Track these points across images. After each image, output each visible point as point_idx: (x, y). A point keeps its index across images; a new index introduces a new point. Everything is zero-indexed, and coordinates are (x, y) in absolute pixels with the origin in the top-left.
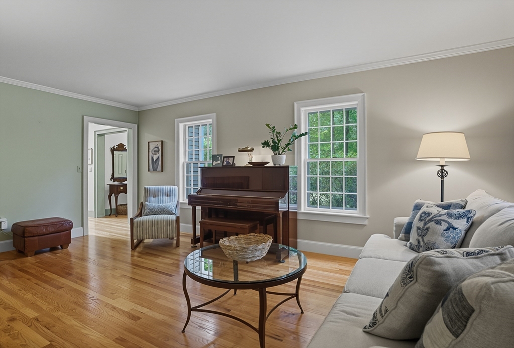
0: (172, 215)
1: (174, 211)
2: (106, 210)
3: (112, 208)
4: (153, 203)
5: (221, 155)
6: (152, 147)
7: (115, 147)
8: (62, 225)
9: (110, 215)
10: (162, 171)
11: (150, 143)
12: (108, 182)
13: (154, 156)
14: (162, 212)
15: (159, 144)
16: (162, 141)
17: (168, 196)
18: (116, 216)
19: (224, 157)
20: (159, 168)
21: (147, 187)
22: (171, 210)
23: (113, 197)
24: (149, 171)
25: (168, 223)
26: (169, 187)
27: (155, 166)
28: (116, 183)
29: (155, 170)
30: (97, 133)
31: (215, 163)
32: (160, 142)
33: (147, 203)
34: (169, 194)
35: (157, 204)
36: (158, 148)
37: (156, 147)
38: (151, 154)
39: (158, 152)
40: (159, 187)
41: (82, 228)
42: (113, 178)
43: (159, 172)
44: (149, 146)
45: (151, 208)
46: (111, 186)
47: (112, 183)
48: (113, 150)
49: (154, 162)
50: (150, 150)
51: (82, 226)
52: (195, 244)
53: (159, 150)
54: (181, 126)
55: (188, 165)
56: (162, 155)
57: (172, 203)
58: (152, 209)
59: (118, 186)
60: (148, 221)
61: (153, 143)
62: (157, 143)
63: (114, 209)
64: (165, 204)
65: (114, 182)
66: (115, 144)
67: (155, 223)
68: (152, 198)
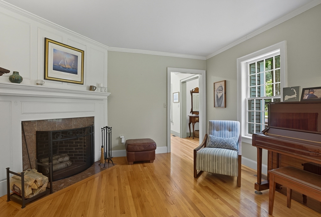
0: (233, 151)
1: (236, 147)
2: (187, 133)
3: (191, 132)
4: (216, 136)
5: (297, 88)
6: (216, 87)
7: (193, 90)
8: (149, 146)
9: (190, 137)
10: (225, 107)
11: (215, 84)
12: (189, 114)
13: (219, 94)
14: (224, 147)
15: (223, 83)
16: (225, 81)
17: (230, 131)
18: (193, 139)
19: (304, 90)
20: (223, 104)
21: (211, 121)
22: (233, 145)
23: (191, 125)
24: (214, 107)
25: (229, 160)
26: (231, 121)
27: (220, 103)
28: (194, 115)
29: (219, 106)
30: (182, 81)
31: (287, 98)
32: (224, 82)
33: (210, 135)
34: (231, 129)
35: (219, 138)
36: (221, 87)
37: (220, 87)
38: (216, 93)
39: (222, 91)
40: (222, 121)
41: (166, 147)
42: (192, 112)
43: (222, 107)
44: (214, 86)
45: (213, 141)
46: (190, 117)
47: (191, 115)
48: (192, 92)
49: (219, 100)
50: (216, 90)
51: (167, 146)
52: (260, 190)
53: (222, 89)
54: (243, 64)
55: (250, 102)
56: (225, 93)
57: (234, 137)
58: (215, 142)
59: (195, 117)
60: (210, 155)
61: (217, 84)
62: (221, 83)
63: (192, 133)
64: (227, 139)
65: (193, 114)
66: (193, 88)
67: (215, 158)
68: (215, 131)
